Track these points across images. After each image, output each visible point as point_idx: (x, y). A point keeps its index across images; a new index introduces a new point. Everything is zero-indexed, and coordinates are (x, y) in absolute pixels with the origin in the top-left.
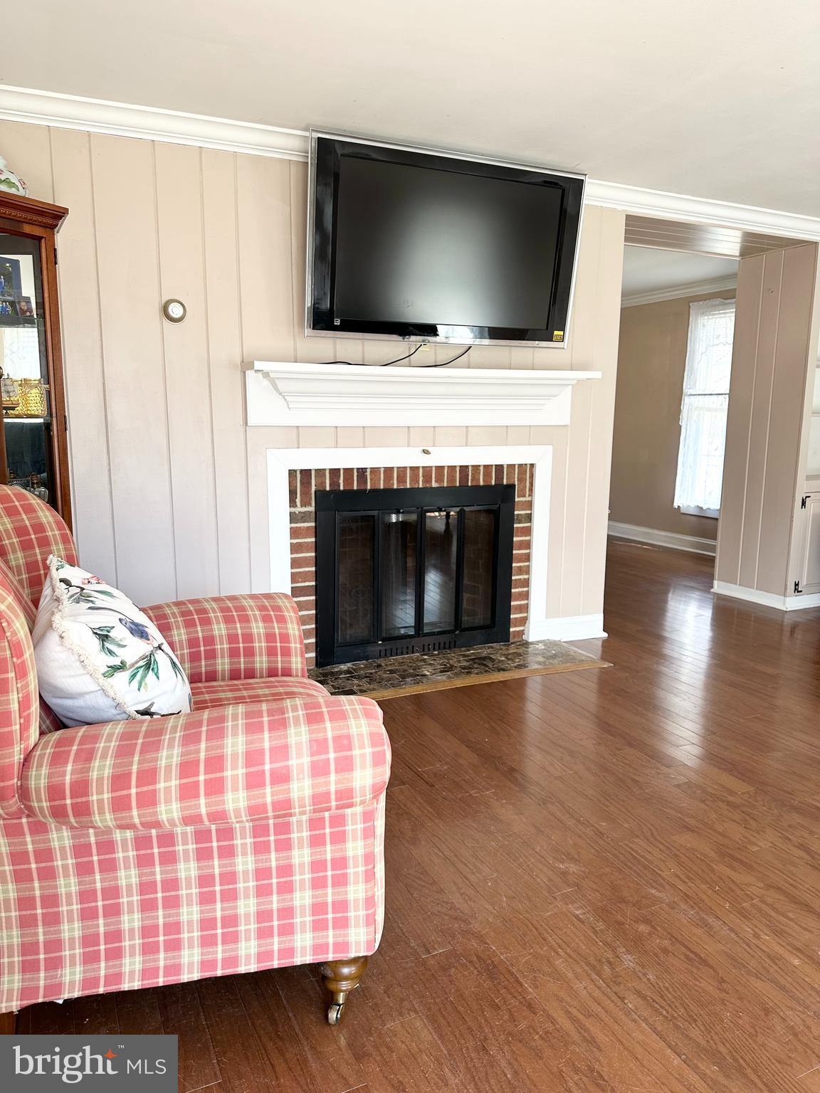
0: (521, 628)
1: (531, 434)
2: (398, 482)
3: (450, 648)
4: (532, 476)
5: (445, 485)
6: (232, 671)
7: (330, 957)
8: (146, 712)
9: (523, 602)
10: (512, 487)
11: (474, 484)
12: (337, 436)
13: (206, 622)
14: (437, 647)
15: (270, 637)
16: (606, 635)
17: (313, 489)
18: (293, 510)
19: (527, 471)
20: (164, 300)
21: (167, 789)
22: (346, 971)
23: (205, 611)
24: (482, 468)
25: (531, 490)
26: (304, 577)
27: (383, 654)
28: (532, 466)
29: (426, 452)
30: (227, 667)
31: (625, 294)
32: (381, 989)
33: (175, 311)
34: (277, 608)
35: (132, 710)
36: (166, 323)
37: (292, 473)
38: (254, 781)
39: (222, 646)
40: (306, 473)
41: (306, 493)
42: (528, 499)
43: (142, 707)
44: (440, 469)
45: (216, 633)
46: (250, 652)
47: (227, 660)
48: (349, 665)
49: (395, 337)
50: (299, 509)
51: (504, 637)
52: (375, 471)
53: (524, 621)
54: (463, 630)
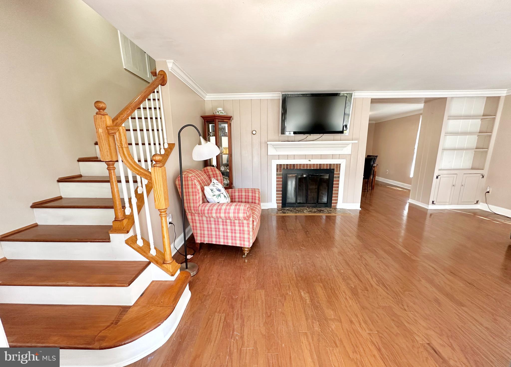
0: (336, 205)
1: (340, 157)
2: (303, 167)
3: (315, 207)
4: (340, 167)
5: (315, 168)
6: (245, 201)
7: (242, 246)
8: (218, 203)
9: (336, 198)
10: (334, 169)
11: (323, 168)
12: (288, 157)
13: (248, 192)
14: (311, 206)
15: (252, 196)
16: (361, 209)
17: (282, 168)
18: (277, 173)
19: (338, 166)
20: (253, 130)
21: (214, 212)
22: (246, 249)
23: (249, 191)
24: (325, 165)
25: (340, 170)
26: (279, 188)
27: (297, 206)
28: (340, 164)
29: (310, 161)
30: (244, 201)
31: (370, 120)
32: (254, 256)
33: (254, 132)
34: (255, 191)
35: (216, 202)
36: (253, 135)
37: (277, 165)
38: (225, 213)
39: (244, 197)
40: (281, 165)
41: (280, 169)
42: (338, 172)
43: (218, 202)
44: (314, 164)
45: (243, 194)
46: (248, 198)
47: (244, 199)
48: (289, 208)
49: (303, 135)
50: (279, 173)
51: (330, 207)
52: (297, 165)
53: (336, 203)
54: (318, 203)
